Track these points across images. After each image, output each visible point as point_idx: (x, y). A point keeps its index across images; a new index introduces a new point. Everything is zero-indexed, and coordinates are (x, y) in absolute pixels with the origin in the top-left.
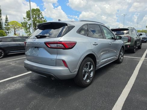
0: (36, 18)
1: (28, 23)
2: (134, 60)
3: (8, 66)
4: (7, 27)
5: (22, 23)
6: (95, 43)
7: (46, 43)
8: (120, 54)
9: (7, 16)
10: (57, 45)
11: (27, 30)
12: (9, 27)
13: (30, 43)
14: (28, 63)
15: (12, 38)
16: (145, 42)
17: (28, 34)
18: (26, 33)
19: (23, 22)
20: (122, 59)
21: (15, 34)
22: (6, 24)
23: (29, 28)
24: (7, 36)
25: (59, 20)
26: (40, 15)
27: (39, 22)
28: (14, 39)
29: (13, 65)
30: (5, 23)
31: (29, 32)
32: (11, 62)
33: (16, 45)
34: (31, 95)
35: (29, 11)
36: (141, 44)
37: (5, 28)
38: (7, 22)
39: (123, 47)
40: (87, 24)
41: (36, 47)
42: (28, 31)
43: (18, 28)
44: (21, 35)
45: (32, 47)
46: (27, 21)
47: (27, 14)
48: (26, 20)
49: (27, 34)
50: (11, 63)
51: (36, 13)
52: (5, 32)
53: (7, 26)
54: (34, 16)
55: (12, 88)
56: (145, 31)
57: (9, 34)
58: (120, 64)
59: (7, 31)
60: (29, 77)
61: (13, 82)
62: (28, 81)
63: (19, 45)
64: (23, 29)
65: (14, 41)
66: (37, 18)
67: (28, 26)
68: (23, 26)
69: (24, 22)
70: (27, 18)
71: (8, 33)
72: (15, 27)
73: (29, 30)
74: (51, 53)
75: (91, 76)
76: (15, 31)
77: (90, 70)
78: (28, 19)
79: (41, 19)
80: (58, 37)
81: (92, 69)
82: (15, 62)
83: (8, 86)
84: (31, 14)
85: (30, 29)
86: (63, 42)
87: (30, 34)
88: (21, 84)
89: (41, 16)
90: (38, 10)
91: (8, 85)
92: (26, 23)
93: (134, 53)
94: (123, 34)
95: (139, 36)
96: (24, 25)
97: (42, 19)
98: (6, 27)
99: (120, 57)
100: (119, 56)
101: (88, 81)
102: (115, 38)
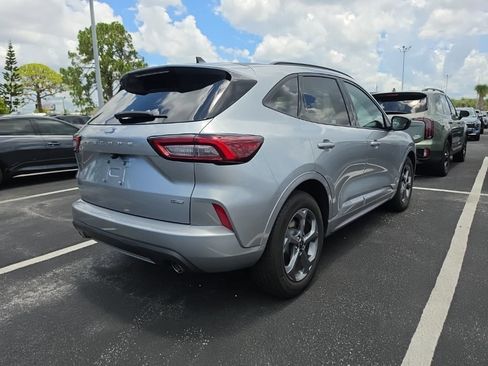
0: (110, 54)
1: (85, 72)
2: (446, 198)
3: (14, 221)
4: (13, 84)
5: (62, 71)
6: (325, 141)
7: (155, 142)
8: (403, 180)
9: (11, 47)
10: (195, 149)
11: (79, 94)
12: (19, 83)
13: (95, 142)
14: (85, 211)
15: (28, 122)
16: (476, 138)
17: (84, 108)
18: (77, 104)
19: (66, 69)
20: (408, 195)
21: (39, 108)
22: (9, 72)
23: (87, 88)
24: (13, 115)
25: (199, 60)
26: (126, 44)
27: (121, 68)
28: (37, 125)
29: (33, 214)
30: (5, 71)
31: (88, 100)
32: (25, 204)
33: (43, 147)
34: (99, 326)
35: (89, 31)
36: (464, 147)
37: (5, 86)
38: (14, 66)
39: (411, 154)
40: (297, 76)
41: (115, 156)
42: (84, 97)
43: (49, 88)
44: (60, 111)
45: (103, 154)
46: (82, 65)
47: (80, 42)
48: (76, 61)
49: (80, 110)
50: (26, 209)
51: (111, 37)
52: (6, 102)
53: (12, 80)
54: (106, 47)
55: (29, 301)
56: (470, 100)
57: (19, 108)
58: (402, 214)
59: (13, 99)
60: (88, 262)
61: (34, 277)
62: (86, 275)
63: (53, 147)
64: (68, 93)
65: (38, 130)
66: (113, 53)
67: (85, 82)
68: (66, 81)
69: (69, 68)
70: (82, 53)
71: (16, 103)
72: (40, 85)
73: (88, 95)
74: (172, 177)
75: (311, 259)
76: (39, 98)
77: (306, 239)
78: (84, 57)
79: (128, 58)
80: (197, 119)
81: (312, 232)
82: (41, 206)
83: (16, 293)
84: (95, 41)
85: (91, 90)
86: (215, 138)
87: (92, 109)
88: (60, 285)
89: (126, 49)
90: (118, 29)
91: (14, 288)
92: (79, 71)
93: (443, 174)
94: (408, 110)
95: (460, 118)
96: (71, 77)
97: (132, 57)
98: (8, 83)
99: (403, 188)
100: (399, 187)
101: (301, 276)
102: (389, 125)
